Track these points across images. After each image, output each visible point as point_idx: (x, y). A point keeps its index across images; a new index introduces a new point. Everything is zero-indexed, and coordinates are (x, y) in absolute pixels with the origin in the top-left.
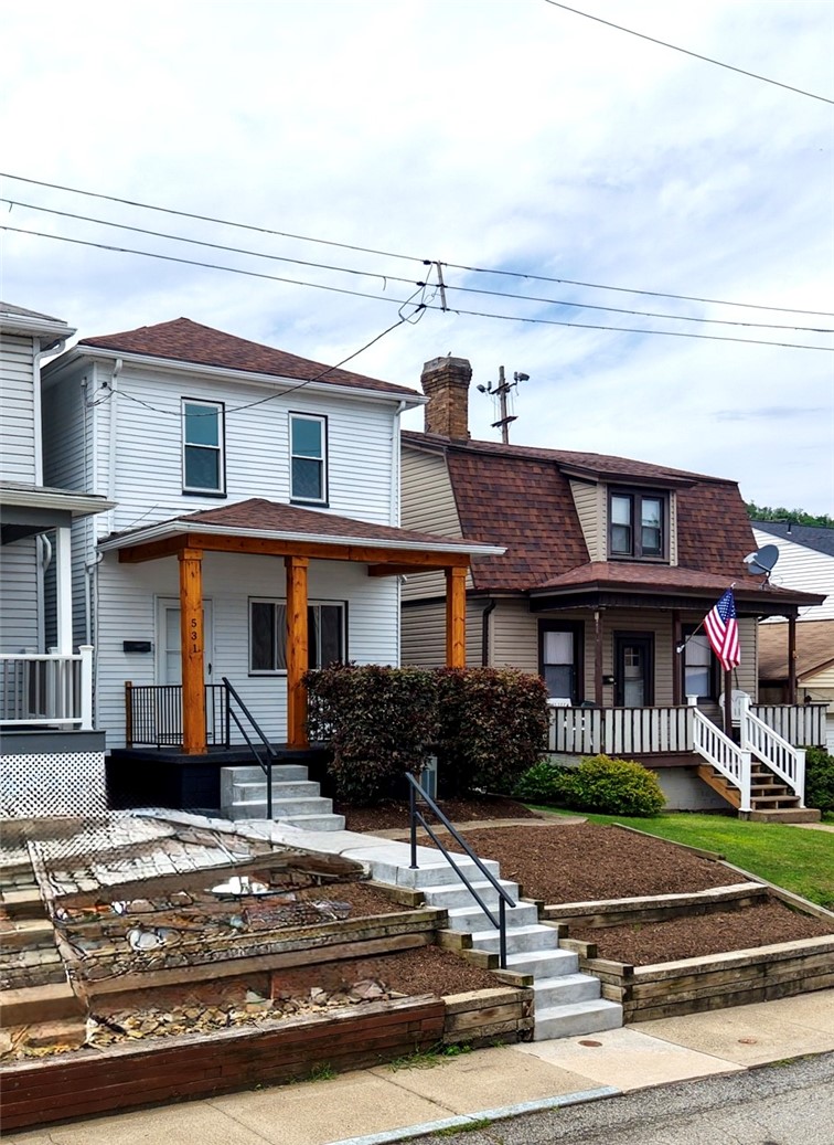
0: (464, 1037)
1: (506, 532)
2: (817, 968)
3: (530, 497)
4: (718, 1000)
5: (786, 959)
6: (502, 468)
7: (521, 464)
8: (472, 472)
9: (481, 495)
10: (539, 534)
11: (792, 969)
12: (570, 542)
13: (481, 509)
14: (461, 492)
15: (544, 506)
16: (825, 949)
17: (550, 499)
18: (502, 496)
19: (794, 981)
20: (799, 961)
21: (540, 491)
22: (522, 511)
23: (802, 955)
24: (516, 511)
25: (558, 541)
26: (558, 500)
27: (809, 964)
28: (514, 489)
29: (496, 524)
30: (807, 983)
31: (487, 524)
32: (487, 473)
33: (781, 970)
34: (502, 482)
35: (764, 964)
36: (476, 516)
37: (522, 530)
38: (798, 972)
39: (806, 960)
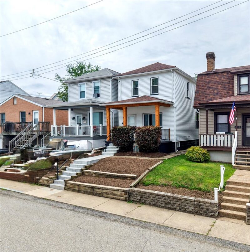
0: (40, 183)
1: (209, 92)
2: (107, 193)
3: (219, 82)
4: (83, 192)
5: (99, 188)
6: (213, 76)
7: (221, 74)
8: (203, 79)
9: (204, 84)
10: (219, 91)
11: (100, 191)
12: (229, 91)
13: (203, 87)
14: (198, 85)
15: (224, 83)
16: (108, 189)
17: (227, 81)
18: (210, 83)
19: (101, 194)
20: (102, 190)
21: (224, 80)
22: (216, 86)
23: (103, 189)
24: (214, 86)
25: (225, 92)
26: (229, 81)
27: (104, 191)
28: (215, 81)
29: (206, 91)
30: (104, 195)
31: (203, 91)
32: (208, 79)
33: (97, 190)
34: (212, 80)
35: (93, 188)
36: (200, 89)
37: (213, 91)
38: (102, 192)
39: (104, 190)
